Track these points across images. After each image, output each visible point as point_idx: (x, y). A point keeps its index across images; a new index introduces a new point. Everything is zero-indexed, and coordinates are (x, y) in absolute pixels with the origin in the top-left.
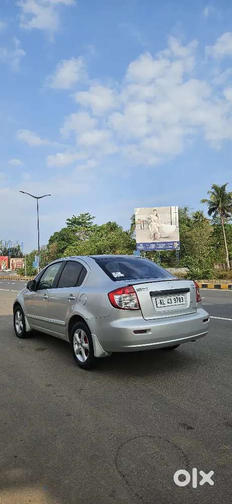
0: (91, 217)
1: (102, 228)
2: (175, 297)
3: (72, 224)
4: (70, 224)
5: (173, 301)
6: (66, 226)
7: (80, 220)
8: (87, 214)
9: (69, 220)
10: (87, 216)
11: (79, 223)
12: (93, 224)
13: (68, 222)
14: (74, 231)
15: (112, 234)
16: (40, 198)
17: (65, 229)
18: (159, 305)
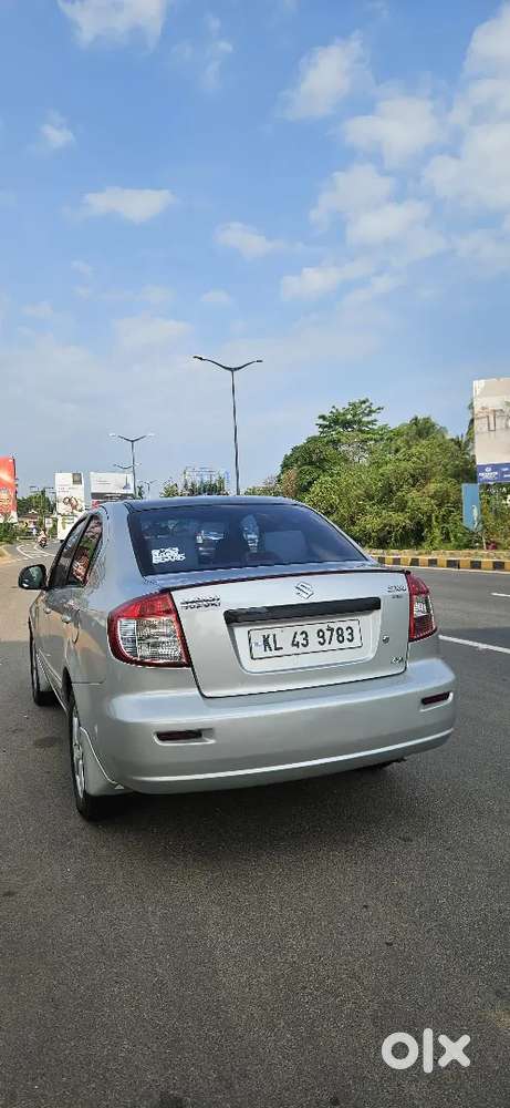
0: (374, 408)
1: (398, 433)
2: (324, 627)
3: (329, 427)
4: (326, 426)
5: (314, 639)
6: (316, 432)
7: (349, 417)
8: (364, 402)
9: (323, 417)
10: (363, 406)
11: (347, 424)
12: (379, 424)
13: (321, 422)
14: (335, 443)
15: (421, 447)
16: (240, 368)
17: (312, 440)
18: (259, 651)
